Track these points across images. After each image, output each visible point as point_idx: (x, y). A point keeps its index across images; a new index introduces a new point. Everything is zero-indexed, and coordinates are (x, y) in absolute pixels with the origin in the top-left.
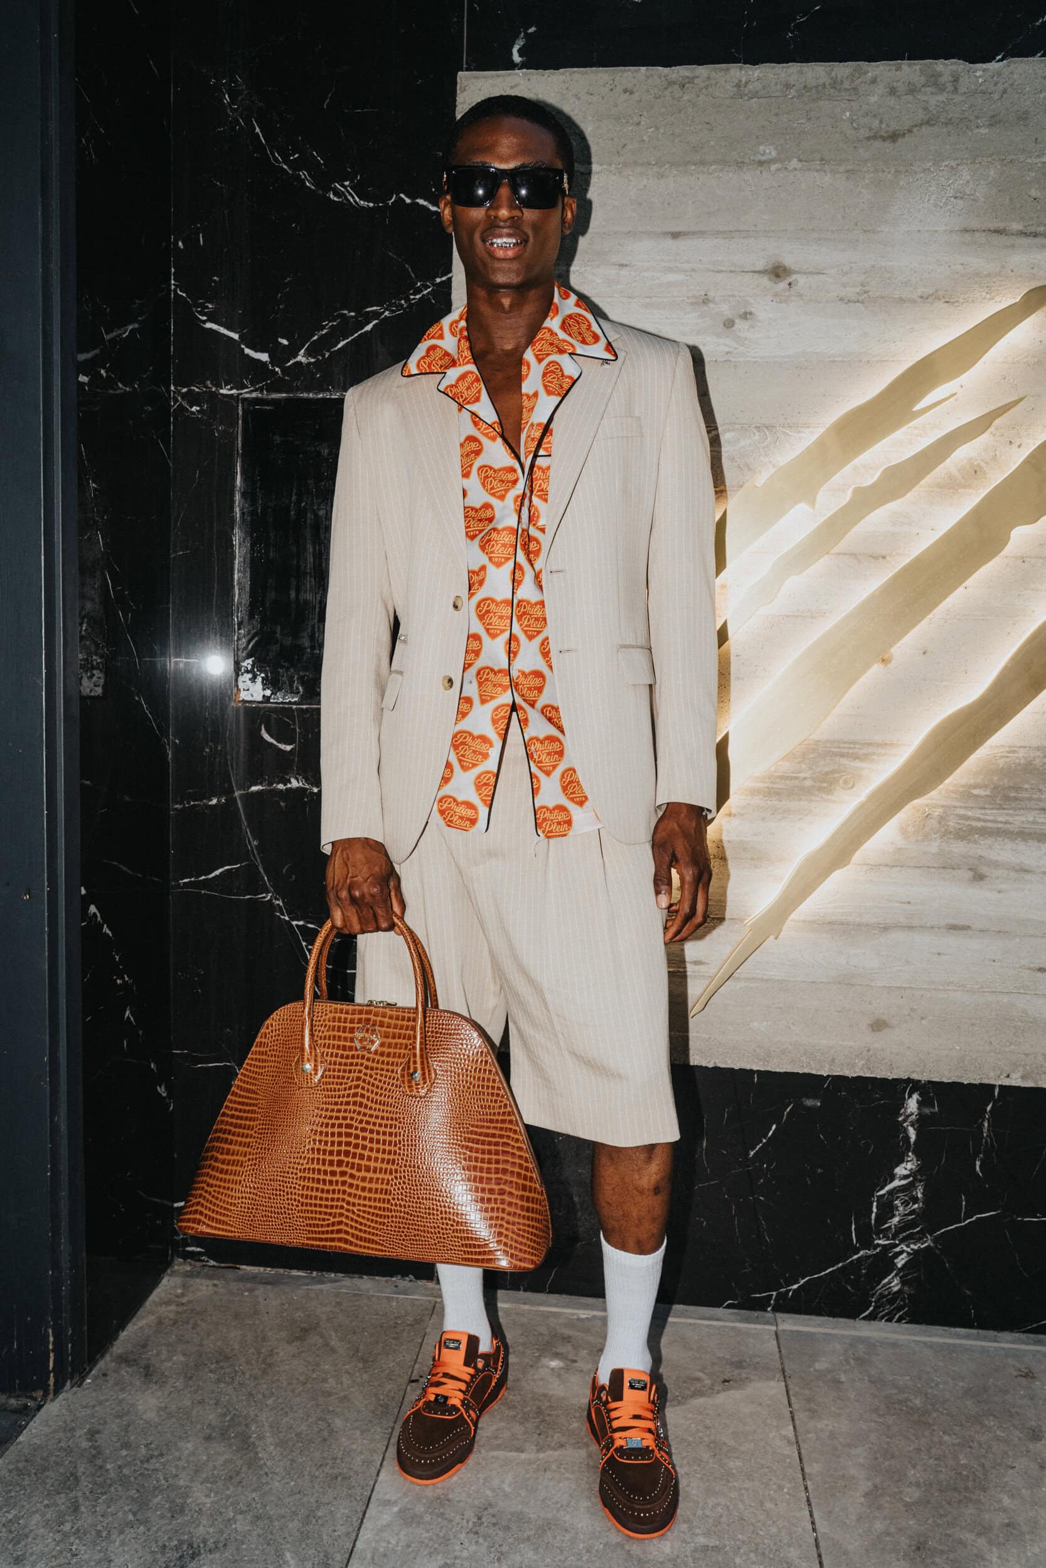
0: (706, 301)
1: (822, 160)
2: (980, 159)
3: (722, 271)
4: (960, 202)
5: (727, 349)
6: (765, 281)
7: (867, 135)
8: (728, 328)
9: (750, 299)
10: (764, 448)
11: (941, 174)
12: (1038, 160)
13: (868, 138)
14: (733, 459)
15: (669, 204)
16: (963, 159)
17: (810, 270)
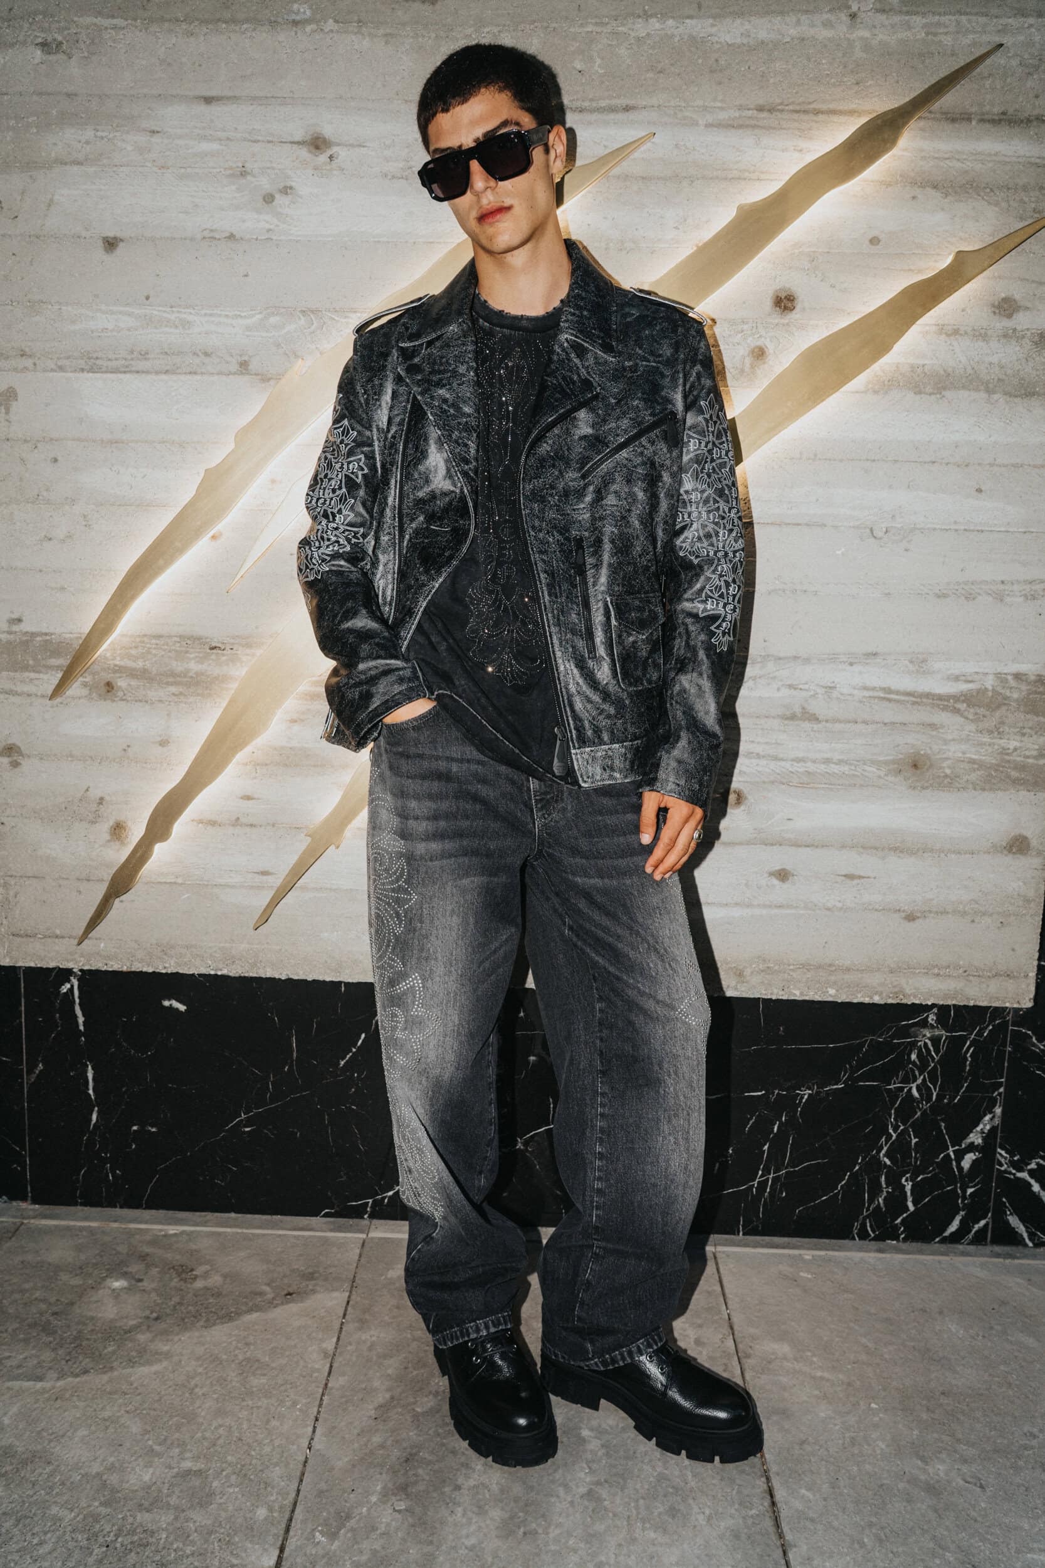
0: (244, 174)
1: (359, 21)
3: (259, 141)
5: (267, 226)
6: (304, 153)
8: (267, 203)
9: (289, 172)
10: (310, 334)
12: (581, 30)
14: (278, 346)
15: (200, 65)
16: (504, 25)
17: (351, 142)
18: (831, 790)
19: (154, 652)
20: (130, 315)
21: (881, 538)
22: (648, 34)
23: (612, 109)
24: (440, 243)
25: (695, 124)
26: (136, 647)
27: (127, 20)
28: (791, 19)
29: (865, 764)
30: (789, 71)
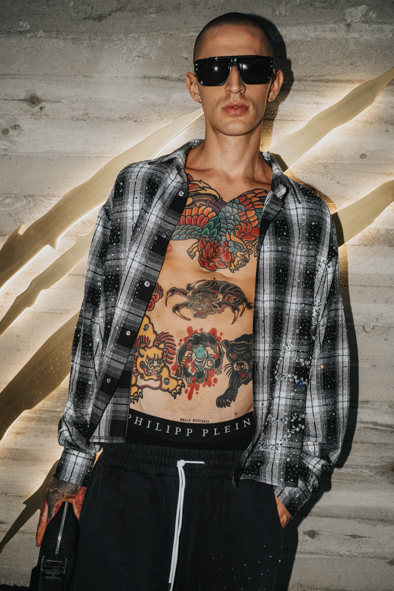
1: (57, 31)
2: (152, 33)
4: (141, 59)
5: (5, 147)
6: (25, 106)
7: (84, 17)
8: (4, 134)
9: (17, 117)
10: (29, 209)
11: (129, 42)
12: (186, 35)
13: (85, 19)
14: (10, 215)
16: (141, 33)
17: (53, 100)
18: (341, 483)
21: (369, 332)
24: (104, 157)
28: (311, 27)
29: (362, 468)
30: (310, 57)
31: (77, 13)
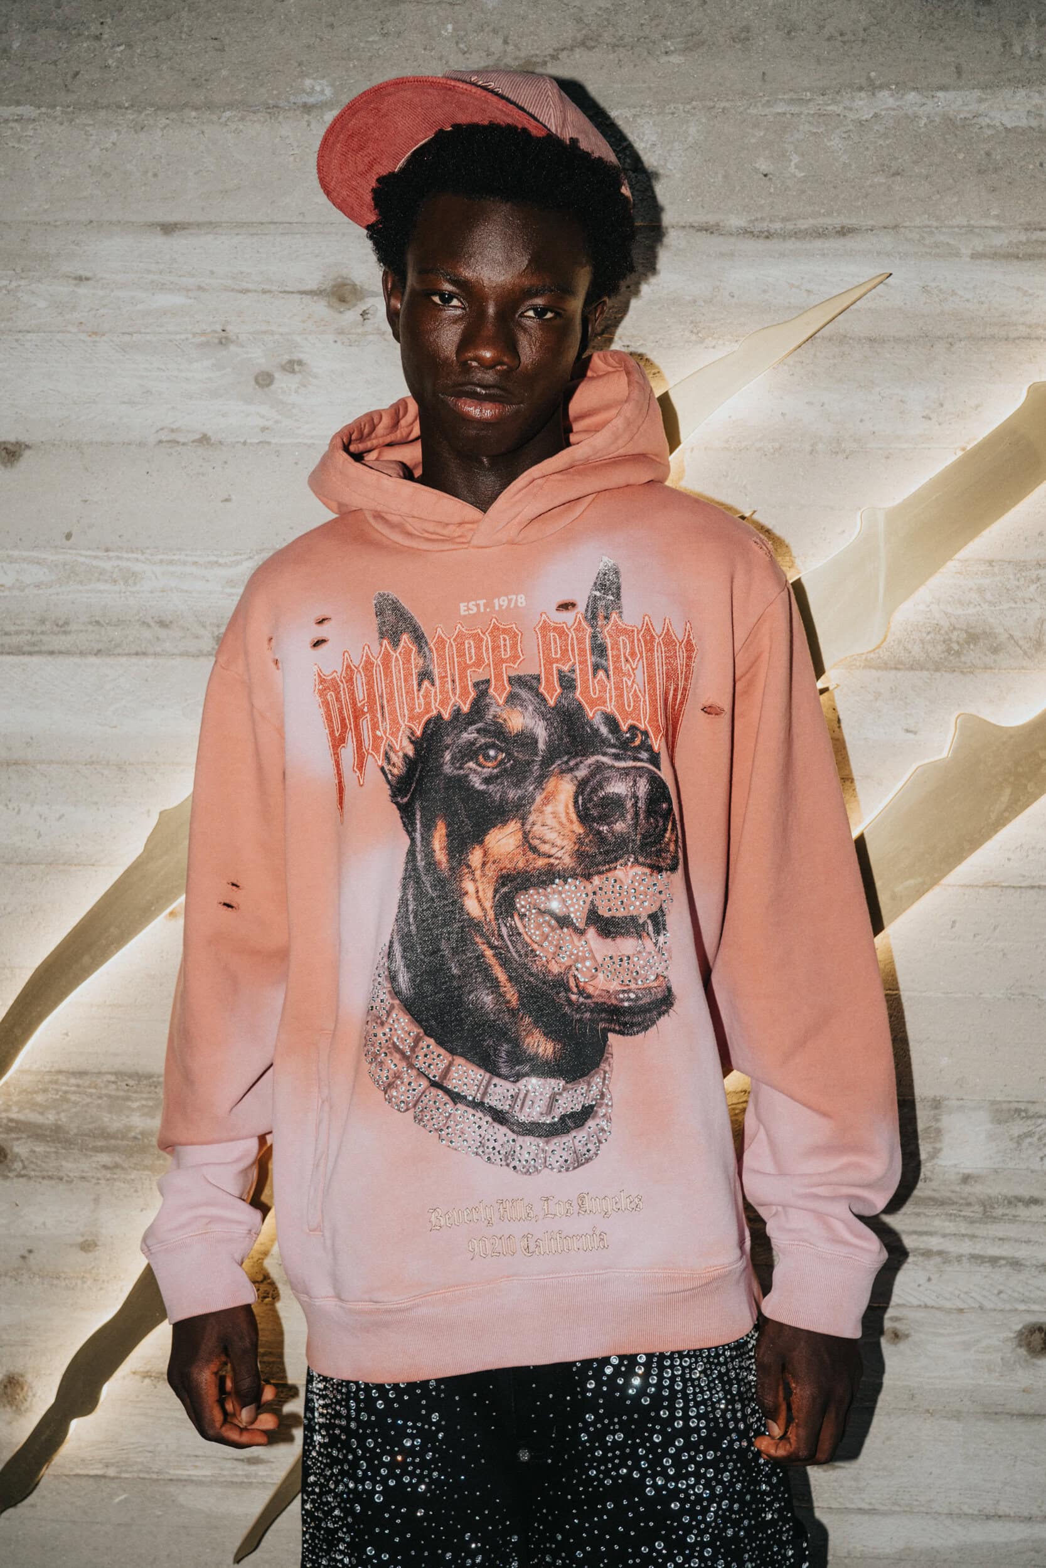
0: (224, 341)
2: (672, 106)
3: (247, 291)
5: (262, 423)
6: (320, 308)
8: (261, 386)
9: (298, 339)
12: (767, 111)
15: (155, 175)
16: (643, 106)
19: (73, 1098)
20: (38, 562)
22: (876, 116)
23: (820, 233)
25: (958, 255)
26: (45, 1091)
27: (39, 107)
31: (465, 53)
